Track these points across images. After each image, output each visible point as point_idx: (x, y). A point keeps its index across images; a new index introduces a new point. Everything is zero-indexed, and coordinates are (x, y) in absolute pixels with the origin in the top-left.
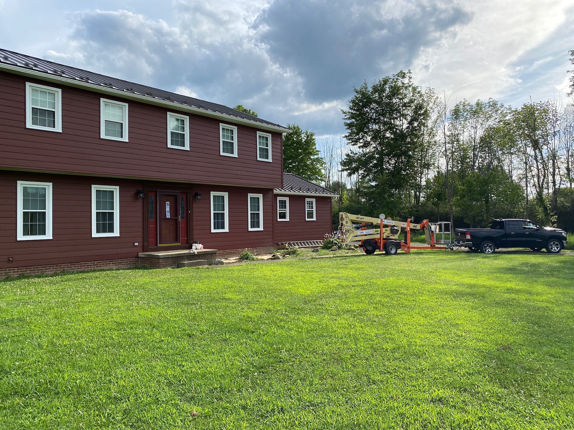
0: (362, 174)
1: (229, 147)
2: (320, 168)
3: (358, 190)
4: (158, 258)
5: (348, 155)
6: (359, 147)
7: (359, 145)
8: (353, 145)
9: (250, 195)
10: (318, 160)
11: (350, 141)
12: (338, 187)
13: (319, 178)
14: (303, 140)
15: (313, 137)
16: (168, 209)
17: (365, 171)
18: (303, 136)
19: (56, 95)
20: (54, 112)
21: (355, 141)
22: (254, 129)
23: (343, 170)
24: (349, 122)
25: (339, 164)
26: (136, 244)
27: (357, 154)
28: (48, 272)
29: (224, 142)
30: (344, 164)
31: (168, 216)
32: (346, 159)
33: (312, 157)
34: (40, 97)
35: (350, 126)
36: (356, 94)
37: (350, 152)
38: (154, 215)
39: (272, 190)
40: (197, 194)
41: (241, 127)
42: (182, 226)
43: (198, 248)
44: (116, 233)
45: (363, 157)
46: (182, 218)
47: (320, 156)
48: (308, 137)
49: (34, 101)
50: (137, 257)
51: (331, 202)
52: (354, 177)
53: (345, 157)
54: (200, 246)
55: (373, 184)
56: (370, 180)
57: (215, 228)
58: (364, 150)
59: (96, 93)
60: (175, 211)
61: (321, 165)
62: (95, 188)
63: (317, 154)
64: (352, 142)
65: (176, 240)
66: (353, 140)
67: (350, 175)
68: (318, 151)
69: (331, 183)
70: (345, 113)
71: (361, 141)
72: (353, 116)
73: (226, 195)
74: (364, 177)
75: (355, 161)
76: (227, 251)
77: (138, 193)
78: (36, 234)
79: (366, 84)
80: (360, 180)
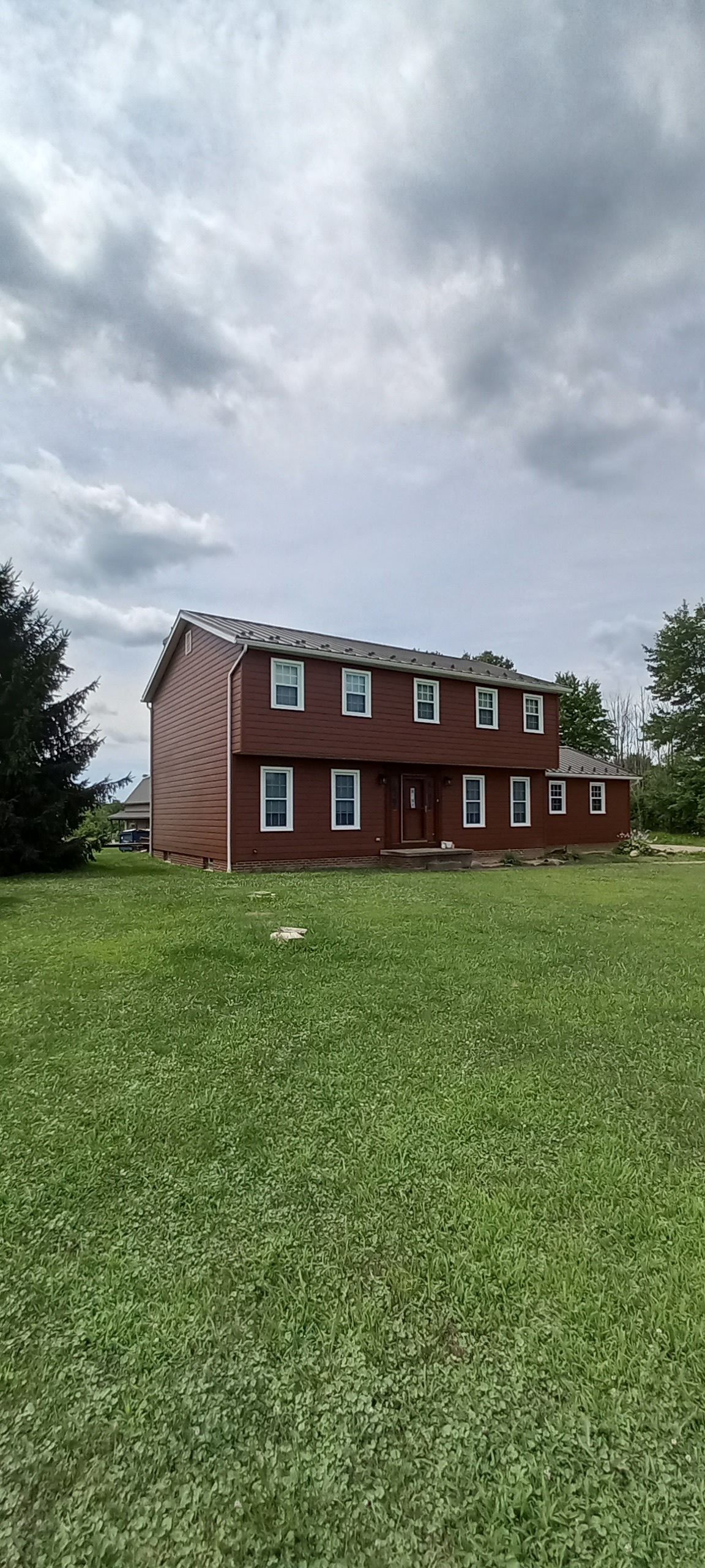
0: (677, 743)
1: (487, 716)
2: (608, 735)
3: (671, 770)
4: (404, 856)
5: (653, 716)
6: (674, 703)
7: (673, 699)
8: (663, 700)
9: (513, 779)
10: (605, 724)
11: (659, 695)
12: (638, 762)
13: (607, 751)
14: (581, 695)
15: (598, 690)
16: (413, 797)
17: (683, 740)
18: (580, 689)
19: (299, 668)
20: (296, 688)
21: (665, 695)
22: (520, 691)
23: (645, 739)
24: (655, 665)
25: (640, 730)
26: (378, 839)
27: (669, 714)
28: (289, 868)
29: (480, 710)
30: (646, 729)
31: (413, 806)
32: (649, 722)
33: (595, 720)
34: (283, 673)
35: (656, 671)
36: (668, 623)
37: (657, 711)
38: (397, 804)
39: (543, 772)
40: (447, 779)
41: (503, 689)
42: (429, 819)
43: (447, 845)
44: (357, 826)
45: (680, 718)
46: (429, 808)
47: (607, 717)
48: (589, 689)
49: (278, 678)
50: (379, 855)
51: (629, 788)
52: (665, 749)
53: (650, 719)
54: (450, 844)
55: (697, 759)
56: (691, 753)
57: (468, 822)
58: (682, 707)
59: (338, 663)
60: (420, 800)
61: (610, 732)
62: (334, 772)
63: (604, 716)
64: (662, 695)
65: (423, 836)
66: (662, 691)
67: (657, 746)
68: (605, 711)
69: (625, 756)
70: (650, 652)
71: (676, 694)
72: (661, 656)
73: (482, 778)
74: (680, 749)
75: (666, 724)
76: (483, 852)
77: (380, 777)
78: (277, 825)
79: (685, 606)
80: (675, 754)
